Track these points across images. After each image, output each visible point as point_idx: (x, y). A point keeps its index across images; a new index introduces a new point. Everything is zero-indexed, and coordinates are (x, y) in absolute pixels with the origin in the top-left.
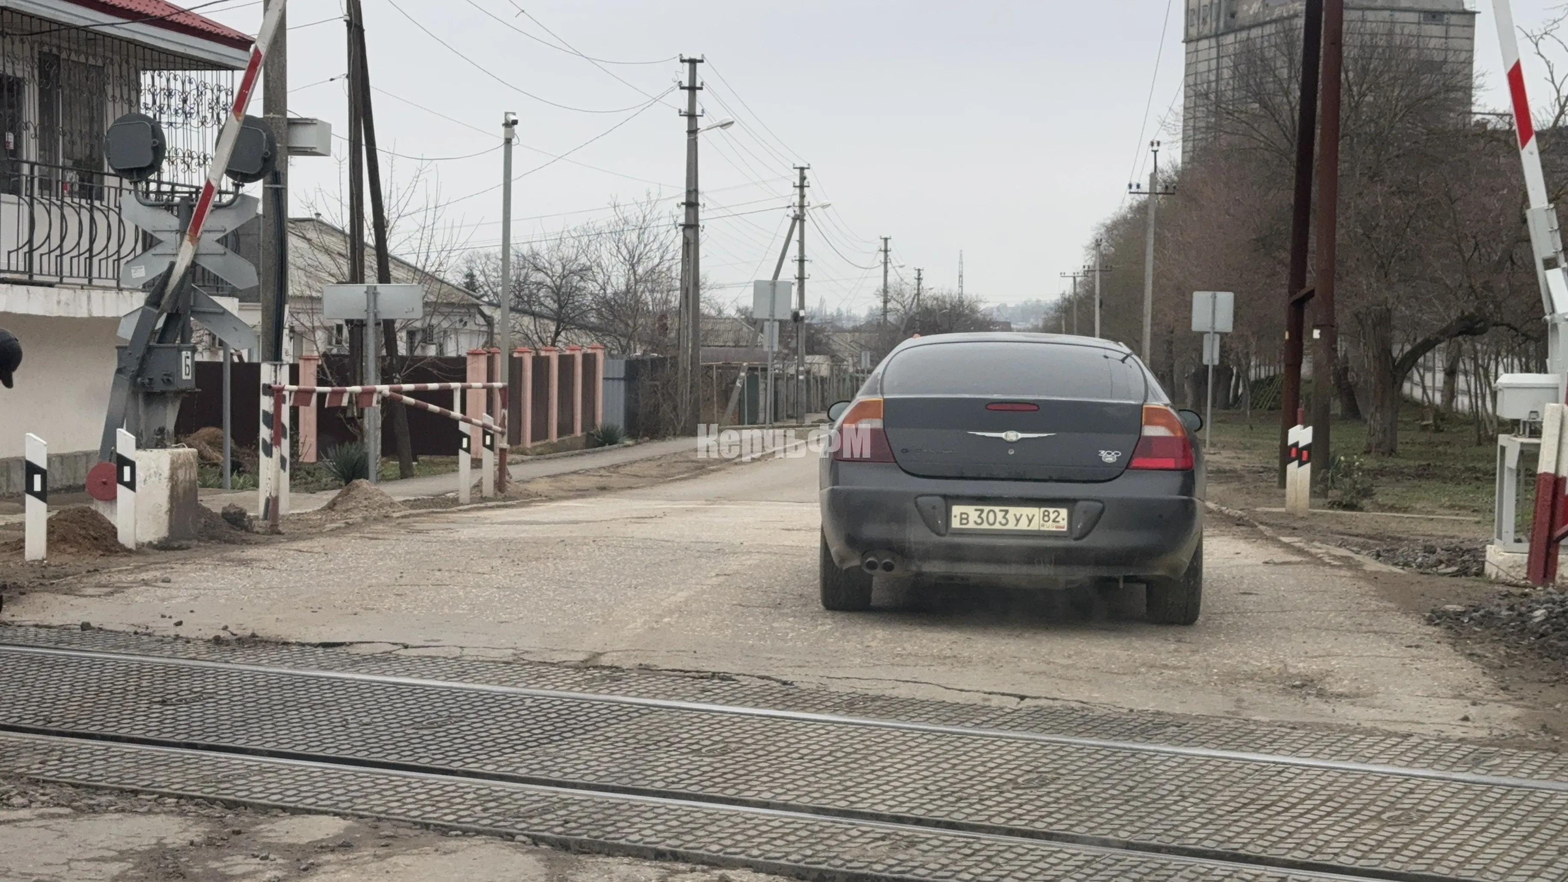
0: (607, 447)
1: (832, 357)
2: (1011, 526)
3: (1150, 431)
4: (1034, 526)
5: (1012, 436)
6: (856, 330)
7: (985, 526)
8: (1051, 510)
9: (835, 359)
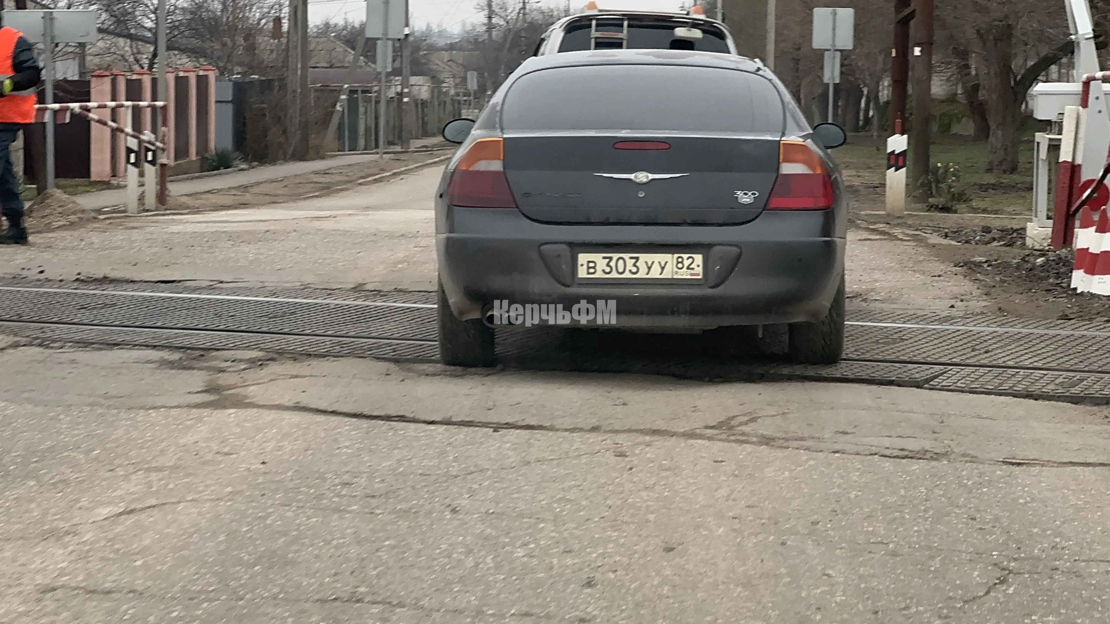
0: (222, 171)
1: (433, 77)
2: (642, 274)
3: (788, 169)
4: (667, 274)
5: (642, 177)
6: (451, 47)
7: (614, 275)
8: (685, 256)
9: (436, 81)
